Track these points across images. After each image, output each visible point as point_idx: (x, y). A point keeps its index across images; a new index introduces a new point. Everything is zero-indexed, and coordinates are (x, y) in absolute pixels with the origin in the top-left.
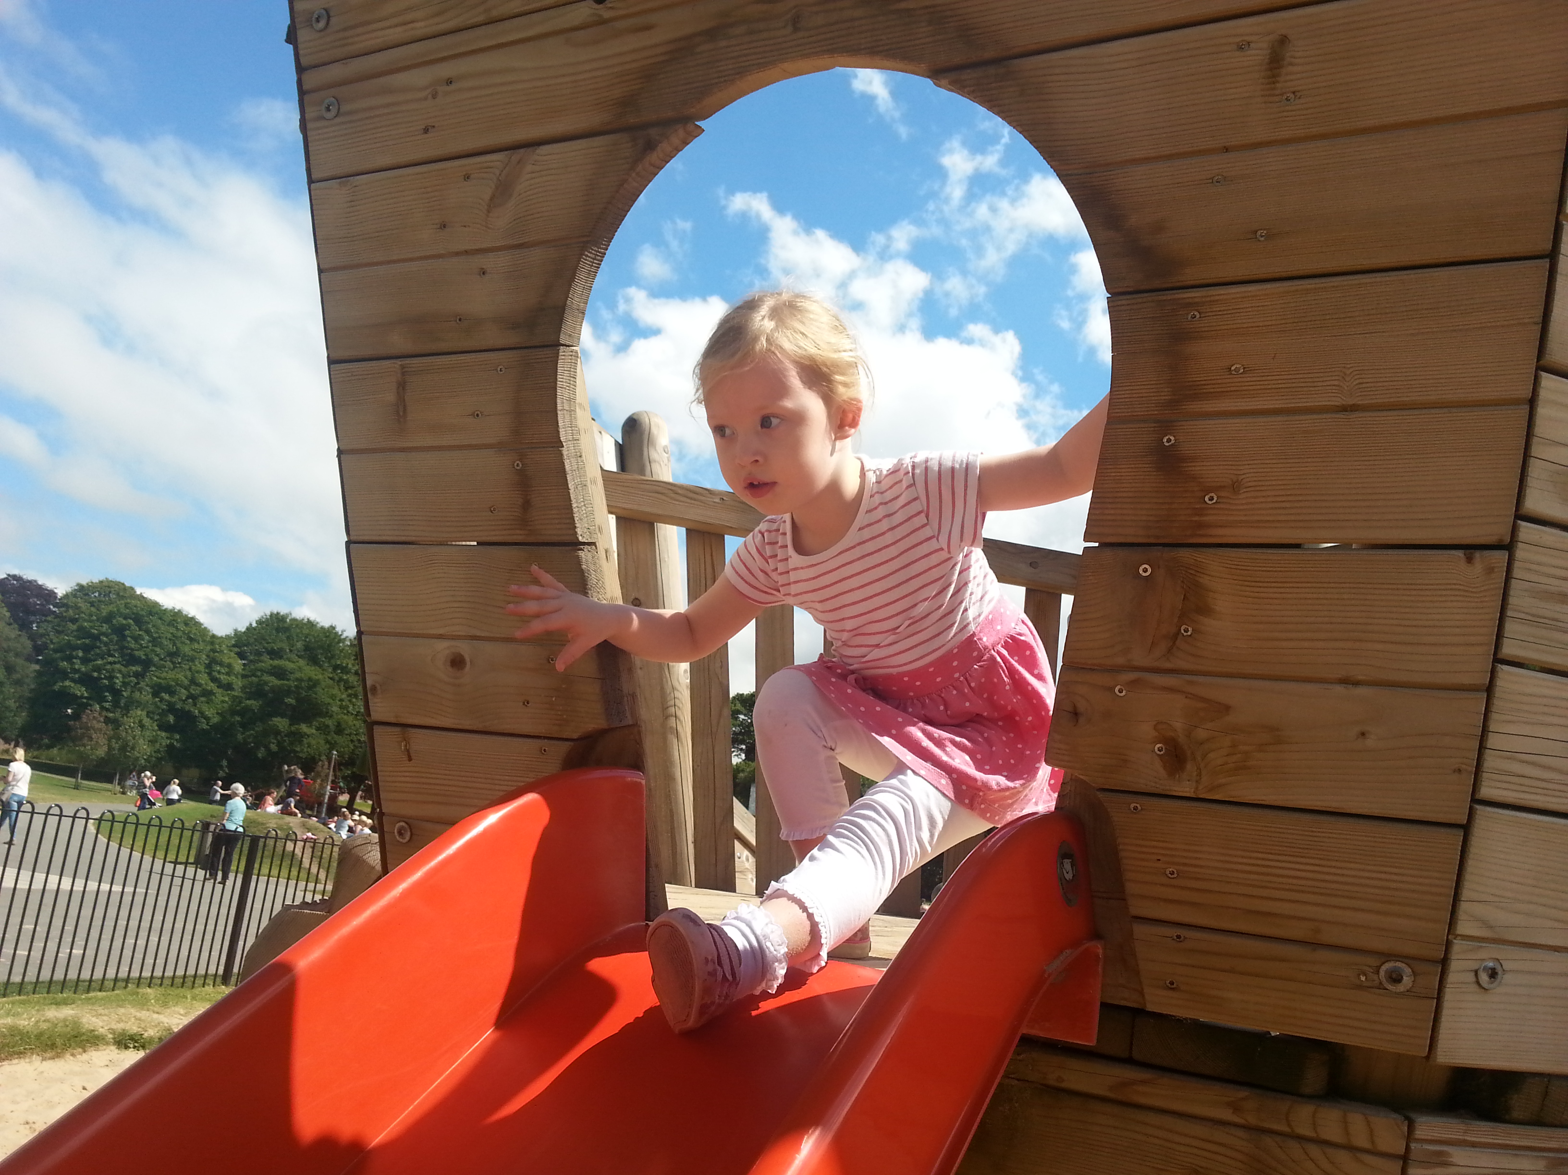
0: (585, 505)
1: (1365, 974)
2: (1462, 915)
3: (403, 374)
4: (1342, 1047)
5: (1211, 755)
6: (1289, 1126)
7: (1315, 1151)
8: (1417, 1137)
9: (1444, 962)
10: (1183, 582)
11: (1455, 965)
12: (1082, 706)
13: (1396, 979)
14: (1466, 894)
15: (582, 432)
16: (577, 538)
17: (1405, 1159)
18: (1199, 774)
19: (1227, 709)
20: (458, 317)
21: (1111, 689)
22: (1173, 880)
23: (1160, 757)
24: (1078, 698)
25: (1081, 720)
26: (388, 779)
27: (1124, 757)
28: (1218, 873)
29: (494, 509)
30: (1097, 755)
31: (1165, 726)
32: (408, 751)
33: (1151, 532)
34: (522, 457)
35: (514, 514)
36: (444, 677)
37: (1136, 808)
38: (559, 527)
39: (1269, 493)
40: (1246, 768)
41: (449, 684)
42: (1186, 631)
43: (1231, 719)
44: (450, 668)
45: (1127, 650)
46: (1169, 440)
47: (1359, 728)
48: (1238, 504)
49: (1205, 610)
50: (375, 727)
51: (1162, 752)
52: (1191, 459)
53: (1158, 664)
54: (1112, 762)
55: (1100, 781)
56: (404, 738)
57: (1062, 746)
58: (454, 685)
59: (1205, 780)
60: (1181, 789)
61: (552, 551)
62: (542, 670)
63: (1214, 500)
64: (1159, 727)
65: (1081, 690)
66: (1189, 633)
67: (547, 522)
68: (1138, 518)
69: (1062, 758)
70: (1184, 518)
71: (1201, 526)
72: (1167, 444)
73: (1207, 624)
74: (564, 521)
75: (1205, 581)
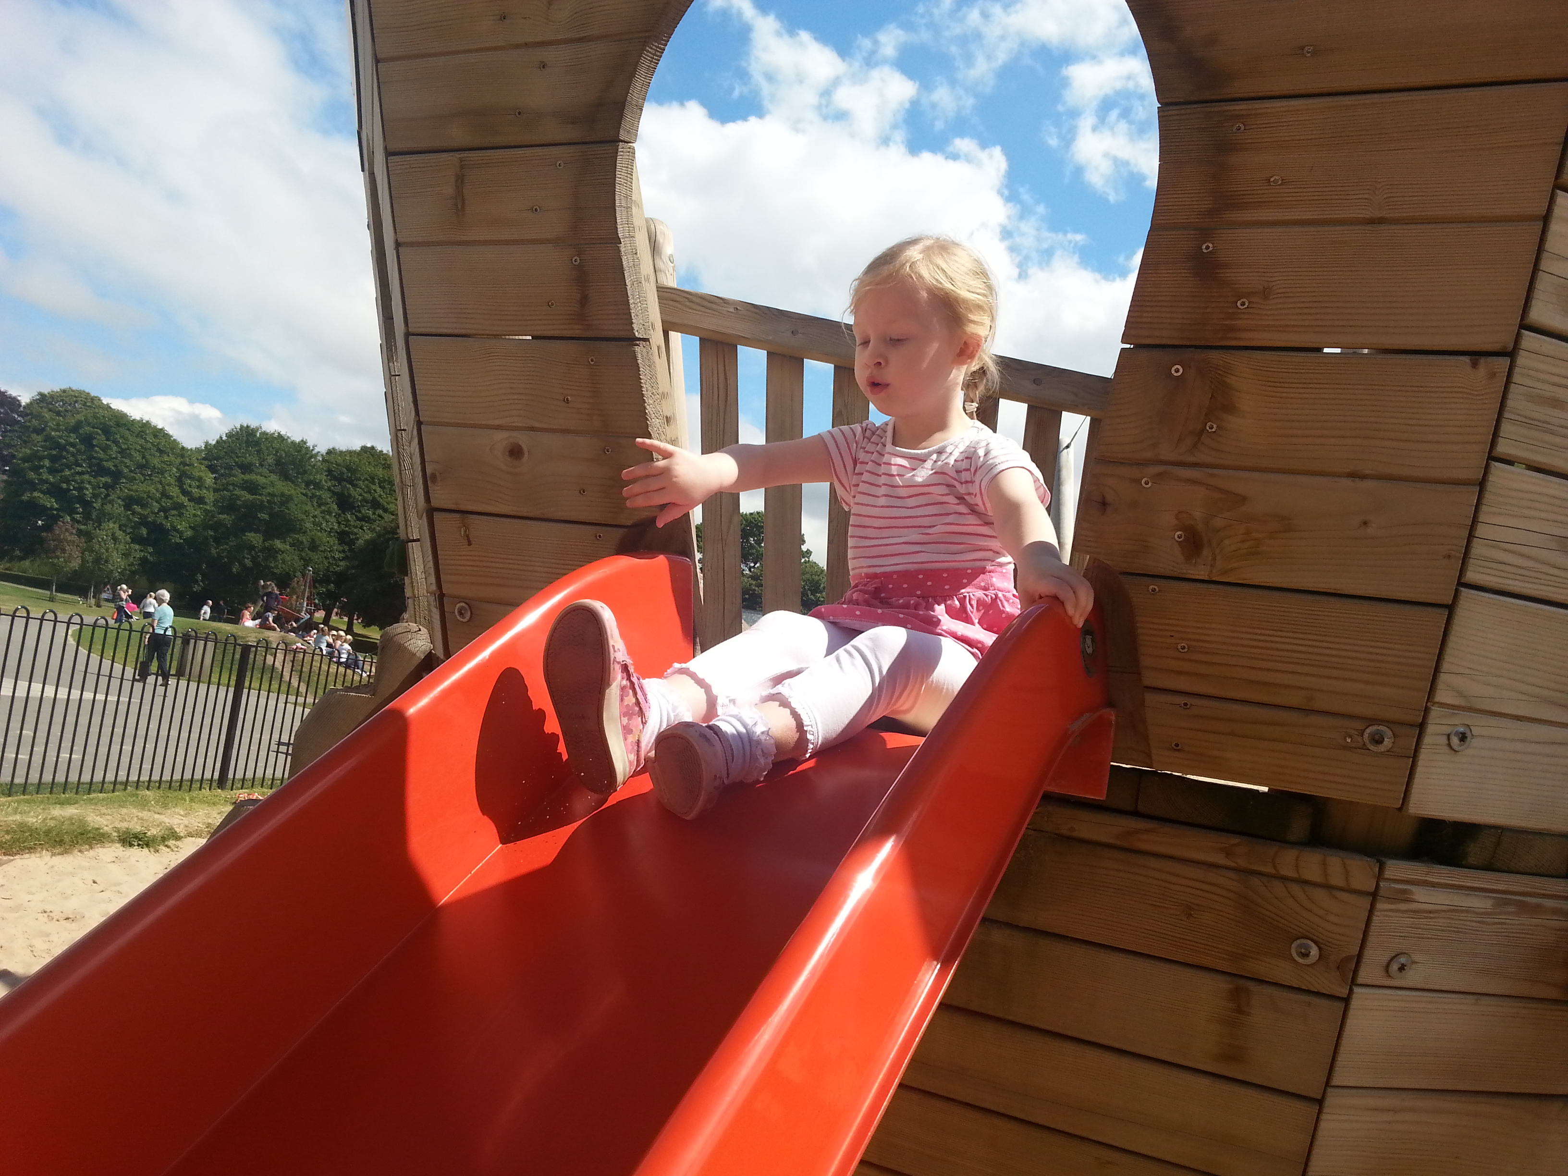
0: (640, 302)
1: (1350, 737)
2: (1440, 686)
3: (462, 167)
4: (1326, 800)
5: (1227, 542)
6: (1275, 868)
7: (1296, 889)
8: (1386, 876)
9: (1422, 727)
10: (1211, 382)
11: (1430, 729)
12: (1110, 497)
13: (1378, 740)
14: (1445, 666)
15: (637, 229)
16: (634, 334)
17: (1374, 895)
18: (1214, 559)
19: (1243, 499)
20: (518, 111)
21: (1138, 481)
22: (1184, 654)
23: (1179, 543)
24: (1106, 489)
25: (1109, 510)
26: (449, 562)
27: (1147, 544)
28: (1225, 648)
29: (552, 304)
30: (1121, 541)
31: (1185, 516)
32: (468, 537)
33: (1185, 334)
34: (580, 252)
35: (571, 309)
36: (503, 467)
37: (1154, 590)
38: (616, 322)
39: (1297, 300)
40: (1257, 553)
41: (507, 473)
42: (1211, 427)
43: (1248, 508)
44: (508, 458)
45: (1155, 445)
46: (1207, 247)
47: (1362, 518)
48: (1267, 310)
49: (1230, 408)
50: (435, 513)
51: (1181, 539)
52: (1227, 266)
53: (1183, 458)
54: (1135, 548)
55: (1123, 565)
56: (464, 524)
57: (1089, 533)
58: (512, 474)
59: (1219, 564)
60: (1197, 572)
61: (609, 345)
62: (598, 460)
63: (1245, 306)
64: (1180, 516)
65: (1110, 482)
66: (1213, 429)
67: (604, 317)
68: (1174, 321)
69: (1089, 544)
70: (1216, 322)
71: (1233, 329)
72: (1205, 251)
73: (1231, 421)
74: (621, 317)
75: (1231, 381)
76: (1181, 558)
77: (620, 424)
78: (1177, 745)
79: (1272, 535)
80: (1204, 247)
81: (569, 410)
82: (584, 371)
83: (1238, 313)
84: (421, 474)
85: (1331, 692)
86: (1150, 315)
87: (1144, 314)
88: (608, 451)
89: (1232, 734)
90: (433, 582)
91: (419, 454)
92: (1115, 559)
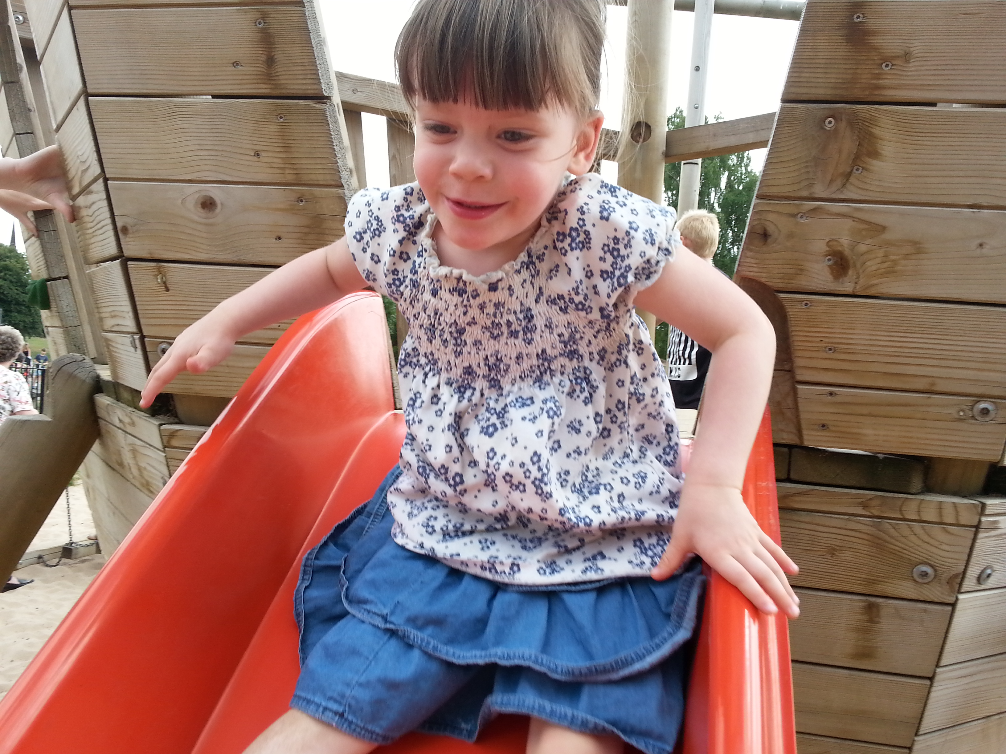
0: (323, 63)
1: (963, 411)
5: (868, 264)
8: (986, 513)
10: (859, 132)
12: (771, 229)
13: (984, 412)
16: (322, 93)
17: (977, 527)
18: (858, 278)
19: (883, 229)
21: (794, 216)
22: (830, 355)
23: (829, 266)
24: (767, 223)
25: (769, 240)
26: (147, 307)
27: (800, 267)
28: (865, 348)
29: (237, 64)
30: (780, 266)
31: (835, 243)
32: (165, 283)
33: (838, 92)
34: (264, 16)
35: (260, 69)
36: (196, 218)
37: (806, 304)
38: (304, 82)
39: (933, 63)
40: (893, 272)
41: (201, 224)
42: (857, 170)
43: (887, 236)
44: (201, 210)
45: (811, 186)
46: (858, 17)
47: (979, 241)
48: (908, 71)
49: (875, 154)
50: (129, 263)
51: (830, 263)
52: (874, 33)
53: (833, 196)
54: (792, 271)
55: (781, 286)
56: (160, 271)
57: (752, 261)
58: (206, 225)
59: (862, 282)
60: (842, 289)
61: (298, 104)
62: (291, 210)
63: (889, 68)
64: (831, 243)
65: (771, 217)
66: (860, 172)
67: (291, 77)
68: (828, 81)
69: (752, 269)
70: (865, 81)
71: (878, 87)
72: (856, 20)
73: (875, 164)
74: (309, 77)
75: (876, 131)
76: (830, 278)
77: (313, 177)
78: (823, 426)
79: (906, 257)
80: (855, 16)
81: (260, 164)
82: (274, 128)
83: (884, 74)
84: (110, 227)
85: (950, 378)
86: (807, 75)
87: (804, 75)
88: (302, 201)
89: (870, 415)
90: (129, 324)
91: (106, 209)
92: (774, 280)
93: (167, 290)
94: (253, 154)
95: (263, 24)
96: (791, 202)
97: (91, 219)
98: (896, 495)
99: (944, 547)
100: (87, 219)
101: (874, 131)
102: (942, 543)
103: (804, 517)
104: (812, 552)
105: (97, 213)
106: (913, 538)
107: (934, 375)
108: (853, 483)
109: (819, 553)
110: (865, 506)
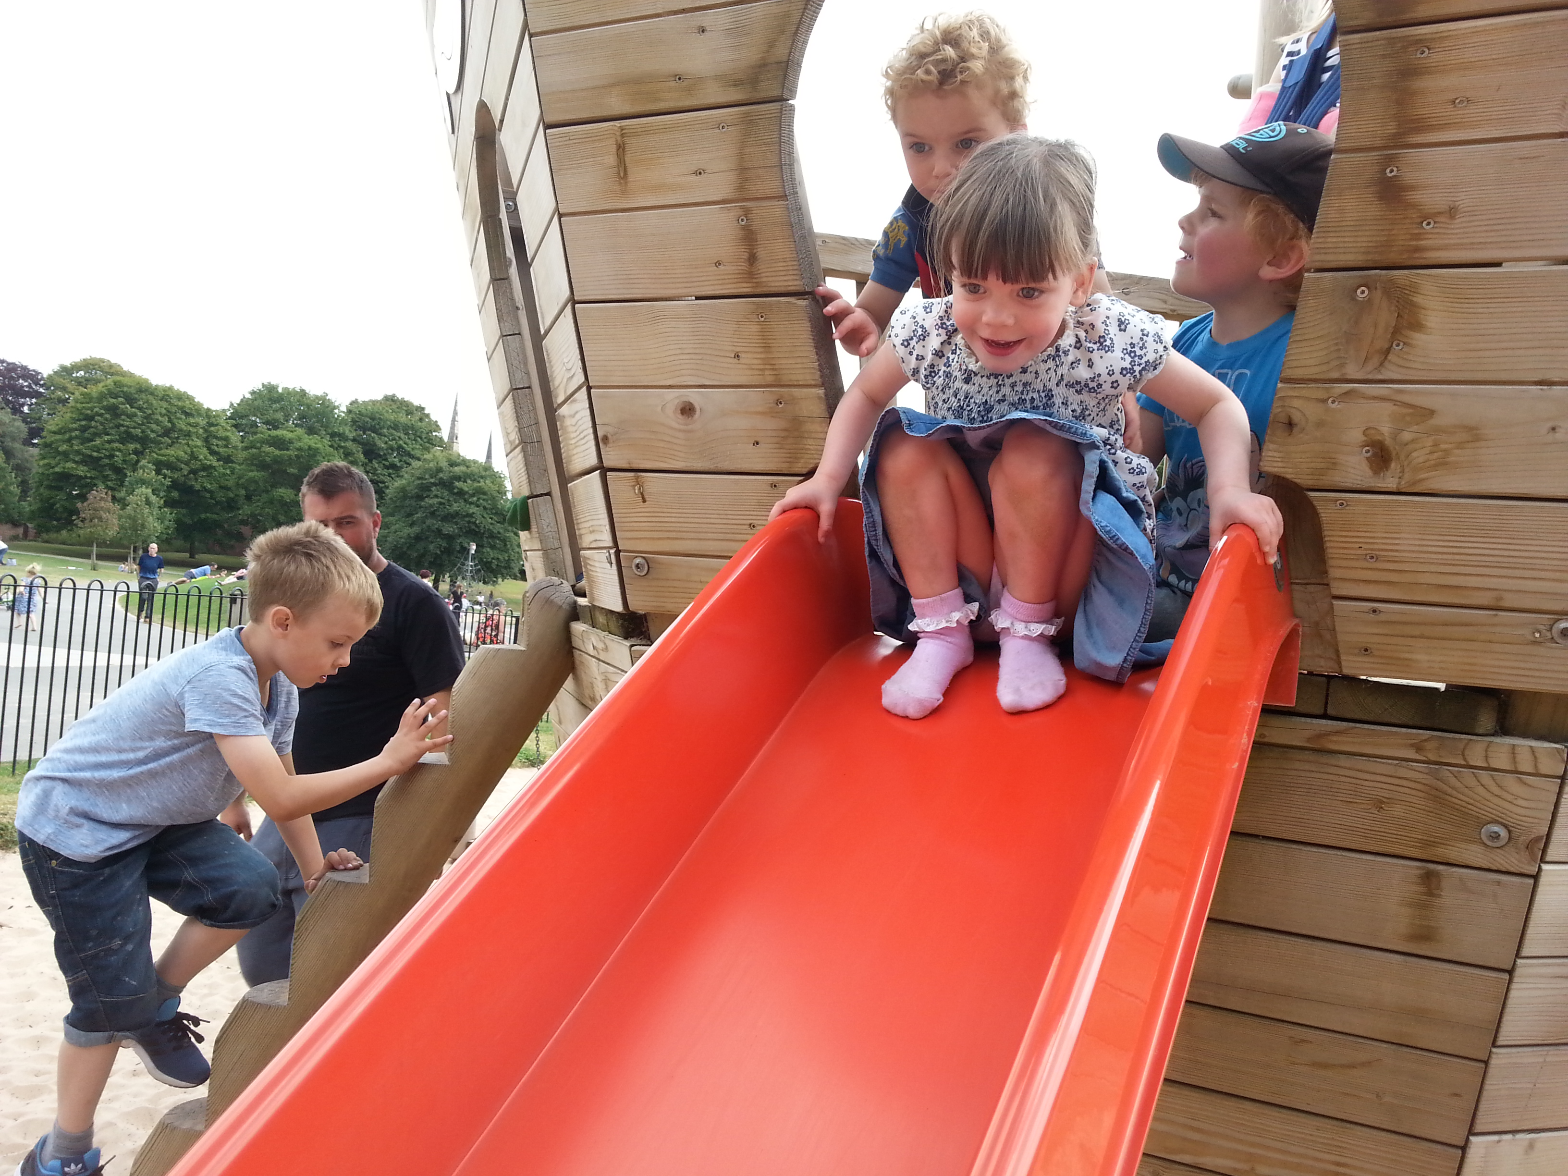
0: (807, 256)
1: (1539, 632)
3: (622, 135)
4: (1511, 692)
5: (1414, 454)
6: (1465, 760)
7: (1484, 776)
10: (1398, 302)
12: (1296, 417)
13: (1565, 634)
17: (1562, 779)
18: (1403, 472)
19: (1432, 413)
20: (678, 77)
21: (1325, 401)
22: (1372, 564)
23: (1367, 458)
24: (1293, 411)
25: (1295, 430)
26: (623, 520)
27: (1334, 461)
28: (1414, 555)
29: (720, 264)
30: (1309, 460)
31: (1373, 432)
32: (642, 494)
33: (1370, 257)
34: (747, 212)
35: (740, 268)
36: (674, 425)
37: (1341, 504)
38: (786, 278)
39: (1484, 217)
40: (1446, 464)
41: (680, 430)
42: (1398, 345)
43: (1435, 421)
44: (680, 416)
45: (1342, 366)
46: (1392, 171)
47: (1550, 424)
48: (1453, 229)
49: (1417, 326)
50: (608, 473)
51: (1369, 455)
52: (1412, 188)
53: (1370, 377)
54: (1322, 465)
55: (1310, 483)
56: (638, 482)
57: (1276, 454)
58: (684, 431)
59: (1407, 476)
60: (1385, 485)
61: (779, 301)
62: (771, 413)
63: (1431, 226)
64: (1368, 432)
65: (1296, 403)
66: (1400, 347)
67: (773, 274)
68: (1359, 245)
69: (1275, 465)
70: (1401, 243)
71: (1417, 249)
72: (1390, 175)
73: (1418, 338)
74: (791, 272)
75: (1418, 299)
76: (1369, 472)
77: (793, 377)
78: (1366, 650)
79: (1460, 445)
80: (1388, 171)
81: (741, 366)
82: (755, 328)
83: (1424, 233)
84: (592, 436)
85: (1520, 591)
86: (1334, 240)
87: (1329, 240)
88: (781, 403)
89: (1422, 637)
90: (606, 538)
91: (589, 418)
92: (1300, 476)
93: (644, 501)
94: (733, 356)
95: (745, 221)
96: (1319, 385)
97: (574, 429)
98: (1457, 736)
99: (1521, 802)
100: (571, 429)
101: (1414, 299)
102: (1517, 797)
103: (1343, 761)
104: (1355, 805)
105: (580, 423)
106: (1481, 790)
107: (1501, 587)
108: (1404, 720)
109: (1363, 806)
110: (1419, 749)
